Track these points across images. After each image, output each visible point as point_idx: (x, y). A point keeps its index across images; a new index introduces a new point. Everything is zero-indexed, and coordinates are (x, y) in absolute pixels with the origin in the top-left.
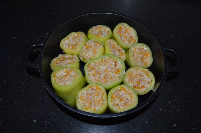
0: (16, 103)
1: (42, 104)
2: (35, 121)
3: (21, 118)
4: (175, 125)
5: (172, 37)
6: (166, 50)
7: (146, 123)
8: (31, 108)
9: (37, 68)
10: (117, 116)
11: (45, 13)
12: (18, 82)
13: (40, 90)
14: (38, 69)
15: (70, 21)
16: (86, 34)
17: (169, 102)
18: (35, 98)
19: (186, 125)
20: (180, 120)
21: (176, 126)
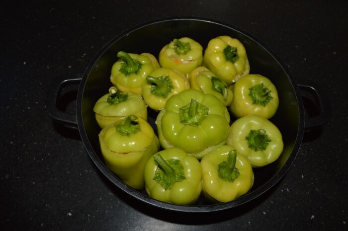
0: (34, 183)
1: (81, 184)
2: (70, 214)
3: (46, 210)
4: (313, 217)
5: (305, 59)
6: (301, 88)
7: (264, 213)
8: (62, 192)
9: (74, 123)
10: (221, 209)
11: (78, 16)
12: (35, 143)
13: (76, 158)
14: (76, 125)
15: (128, 35)
16: (157, 56)
17: (303, 176)
18: (69, 173)
19: (332, 217)
20: (321, 207)
21: (315, 217)
